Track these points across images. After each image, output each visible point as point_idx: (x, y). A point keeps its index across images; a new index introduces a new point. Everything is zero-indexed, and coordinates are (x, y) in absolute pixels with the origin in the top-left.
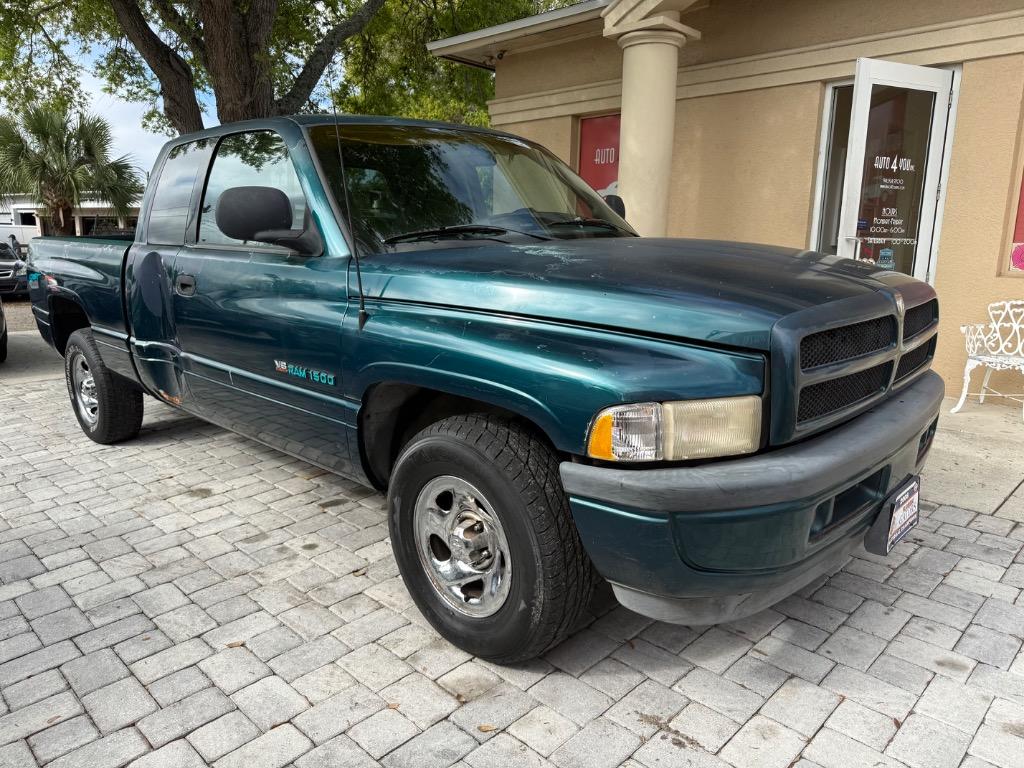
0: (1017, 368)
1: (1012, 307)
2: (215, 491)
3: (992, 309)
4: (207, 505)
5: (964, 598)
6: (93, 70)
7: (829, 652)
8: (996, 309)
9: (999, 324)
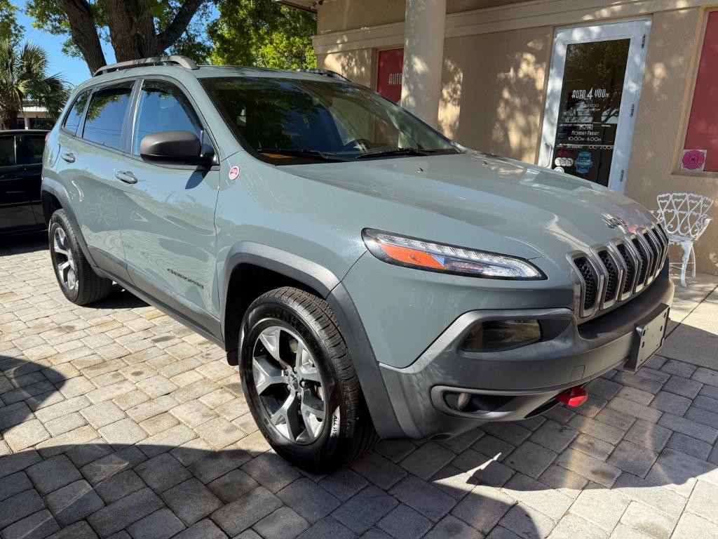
0: (678, 244)
1: (674, 197)
2: (78, 328)
3: (660, 199)
4: (69, 339)
5: (620, 419)
6: (25, 9)
7: (512, 463)
8: (663, 199)
9: (665, 210)
